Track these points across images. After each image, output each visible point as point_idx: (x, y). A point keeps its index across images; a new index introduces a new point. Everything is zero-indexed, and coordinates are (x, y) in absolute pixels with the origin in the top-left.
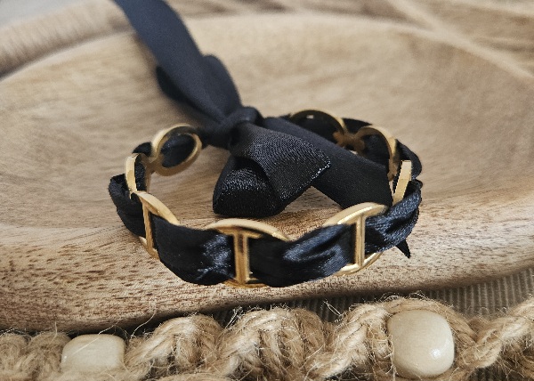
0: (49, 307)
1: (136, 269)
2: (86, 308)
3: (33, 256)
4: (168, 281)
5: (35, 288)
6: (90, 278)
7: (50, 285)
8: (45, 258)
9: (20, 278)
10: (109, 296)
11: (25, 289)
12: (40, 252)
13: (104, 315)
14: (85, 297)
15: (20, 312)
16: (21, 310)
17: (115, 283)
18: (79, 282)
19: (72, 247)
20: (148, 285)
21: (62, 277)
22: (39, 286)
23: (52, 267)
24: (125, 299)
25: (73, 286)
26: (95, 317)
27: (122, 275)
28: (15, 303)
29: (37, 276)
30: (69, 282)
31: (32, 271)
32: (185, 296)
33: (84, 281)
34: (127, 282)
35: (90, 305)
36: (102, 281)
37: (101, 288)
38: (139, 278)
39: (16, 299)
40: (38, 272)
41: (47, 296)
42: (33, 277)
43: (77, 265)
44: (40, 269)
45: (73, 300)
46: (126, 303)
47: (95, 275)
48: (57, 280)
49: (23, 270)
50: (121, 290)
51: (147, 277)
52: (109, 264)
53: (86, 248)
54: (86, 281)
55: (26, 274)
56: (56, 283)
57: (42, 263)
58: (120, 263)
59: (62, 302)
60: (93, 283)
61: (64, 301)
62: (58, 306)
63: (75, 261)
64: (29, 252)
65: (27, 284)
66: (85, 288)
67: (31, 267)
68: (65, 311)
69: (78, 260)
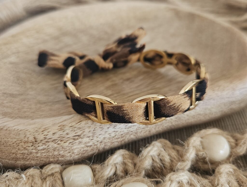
0: (55, 156)
1: (94, 132)
2: (73, 153)
3: (46, 133)
4: (109, 135)
5: (48, 148)
6: (74, 139)
7: (56, 145)
8: (51, 133)
9: (40, 144)
10: (83, 146)
11: (43, 149)
12: (48, 130)
13: (81, 155)
14: (73, 148)
15: (41, 160)
16: (41, 159)
17: (86, 140)
18: (69, 142)
19: (63, 126)
20: (101, 138)
21: (61, 141)
22: (50, 147)
23: (56, 137)
24: (91, 146)
25: (67, 144)
26: (77, 156)
27: (89, 135)
28: (38, 156)
29: (49, 142)
30: (65, 143)
31: (46, 140)
32: (116, 140)
33: (71, 141)
34: (91, 138)
35: (75, 151)
36: (80, 140)
37: (80, 143)
38: (96, 135)
39: (39, 155)
40: (49, 140)
41: (55, 151)
42: (47, 143)
43: (67, 134)
44: (50, 139)
45: (67, 151)
46: (91, 148)
47: (77, 137)
48: (59, 142)
49: (41, 140)
50: (89, 142)
51: (100, 135)
52: (82, 131)
53: (70, 125)
54: (73, 141)
55: (43, 142)
56: (58, 144)
57: (50, 135)
58: (87, 130)
59: (61, 153)
60: (76, 141)
61: (63, 151)
62: (59, 154)
63: (66, 132)
64: (43, 131)
65: (44, 147)
66: (72, 144)
67: (45, 138)
68: (63, 156)
69: (67, 131)
